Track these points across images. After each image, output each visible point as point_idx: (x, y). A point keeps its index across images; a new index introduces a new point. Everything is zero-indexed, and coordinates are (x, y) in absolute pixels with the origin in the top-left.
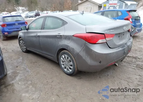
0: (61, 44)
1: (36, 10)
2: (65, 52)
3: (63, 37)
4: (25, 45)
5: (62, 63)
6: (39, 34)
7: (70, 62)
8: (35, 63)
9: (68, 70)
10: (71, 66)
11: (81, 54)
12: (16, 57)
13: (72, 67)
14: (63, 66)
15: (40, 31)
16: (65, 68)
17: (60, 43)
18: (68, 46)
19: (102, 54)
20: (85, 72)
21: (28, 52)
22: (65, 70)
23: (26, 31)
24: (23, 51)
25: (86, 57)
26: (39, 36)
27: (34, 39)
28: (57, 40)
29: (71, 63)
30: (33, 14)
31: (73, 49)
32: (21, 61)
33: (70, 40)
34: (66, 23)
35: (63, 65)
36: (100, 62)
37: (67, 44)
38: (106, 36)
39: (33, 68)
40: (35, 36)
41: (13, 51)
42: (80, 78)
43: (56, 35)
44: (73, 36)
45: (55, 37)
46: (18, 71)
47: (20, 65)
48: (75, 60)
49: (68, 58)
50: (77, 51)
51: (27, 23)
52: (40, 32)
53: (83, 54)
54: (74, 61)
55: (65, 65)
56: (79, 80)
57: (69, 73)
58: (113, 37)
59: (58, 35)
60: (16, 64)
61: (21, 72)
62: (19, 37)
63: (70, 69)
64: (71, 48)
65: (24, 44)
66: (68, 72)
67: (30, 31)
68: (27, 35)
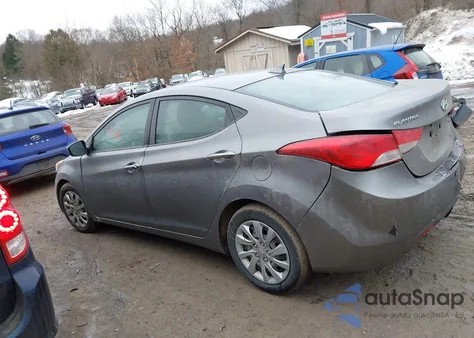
0: (233, 185)
1: (82, 85)
2: (250, 212)
3: (238, 161)
4: (83, 205)
5: (241, 252)
6: (140, 162)
7: (277, 245)
8: (136, 267)
9: (270, 275)
10: (282, 257)
11: (318, 213)
12: (59, 253)
13: (285, 264)
14: (247, 264)
15: (143, 150)
16: (258, 268)
17: (227, 182)
18: (261, 190)
19: (398, 201)
20: (327, 274)
21: (96, 228)
22: (258, 275)
23: (85, 157)
24: (78, 229)
25: (342, 219)
26: (140, 169)
27: (122, 181)
28: (213, 173)
29: (282, 248)
30: (74, 96)
31: (285, 197)
32: (82, 264)
33: (270, 167)
34: (244, 112)
35: (249, 258)
36: (393, 231)
37: (258, 184)
38: (398, 137)
39: (133, 285)
40: (125, 171)
41: (39, 232)
42: (318, 297)
43: (212, 159)
44: (278, 151)
45: (206, 164)
46: (83, 307)
47: (81, 280)
48: (297, 235)
49: (265, 232)
50: (303, 203)
51: (68, 128)
52: (144, 154)
53: (326, 211)
54: (294, 239)
55: (255, 259)
56: (318, 306)
57: (277, 286)
58: (418, 139)
59: (218, 158)
60: (68, 280)
61: (97, 308)
62: (57, 181)
63: (280, 269)
64: (274, 196)
65: (80, 203)
66: (272, 281)
67: (98, 154)
68: (89, 171)
